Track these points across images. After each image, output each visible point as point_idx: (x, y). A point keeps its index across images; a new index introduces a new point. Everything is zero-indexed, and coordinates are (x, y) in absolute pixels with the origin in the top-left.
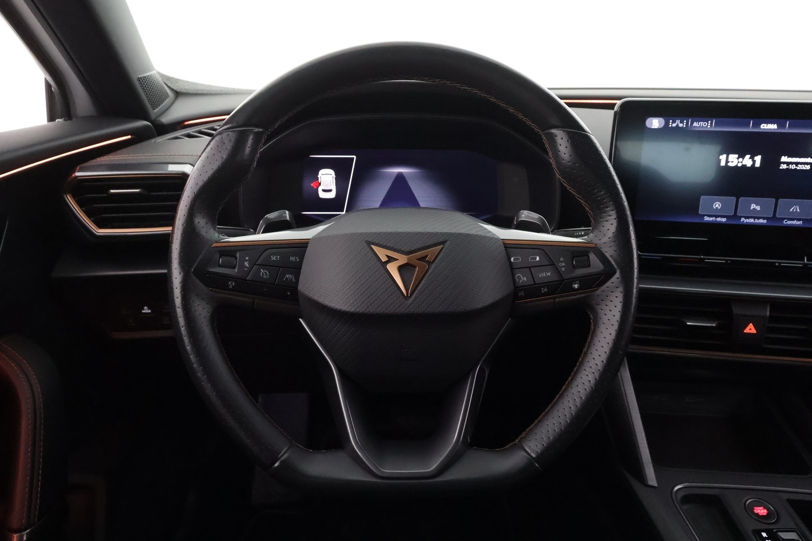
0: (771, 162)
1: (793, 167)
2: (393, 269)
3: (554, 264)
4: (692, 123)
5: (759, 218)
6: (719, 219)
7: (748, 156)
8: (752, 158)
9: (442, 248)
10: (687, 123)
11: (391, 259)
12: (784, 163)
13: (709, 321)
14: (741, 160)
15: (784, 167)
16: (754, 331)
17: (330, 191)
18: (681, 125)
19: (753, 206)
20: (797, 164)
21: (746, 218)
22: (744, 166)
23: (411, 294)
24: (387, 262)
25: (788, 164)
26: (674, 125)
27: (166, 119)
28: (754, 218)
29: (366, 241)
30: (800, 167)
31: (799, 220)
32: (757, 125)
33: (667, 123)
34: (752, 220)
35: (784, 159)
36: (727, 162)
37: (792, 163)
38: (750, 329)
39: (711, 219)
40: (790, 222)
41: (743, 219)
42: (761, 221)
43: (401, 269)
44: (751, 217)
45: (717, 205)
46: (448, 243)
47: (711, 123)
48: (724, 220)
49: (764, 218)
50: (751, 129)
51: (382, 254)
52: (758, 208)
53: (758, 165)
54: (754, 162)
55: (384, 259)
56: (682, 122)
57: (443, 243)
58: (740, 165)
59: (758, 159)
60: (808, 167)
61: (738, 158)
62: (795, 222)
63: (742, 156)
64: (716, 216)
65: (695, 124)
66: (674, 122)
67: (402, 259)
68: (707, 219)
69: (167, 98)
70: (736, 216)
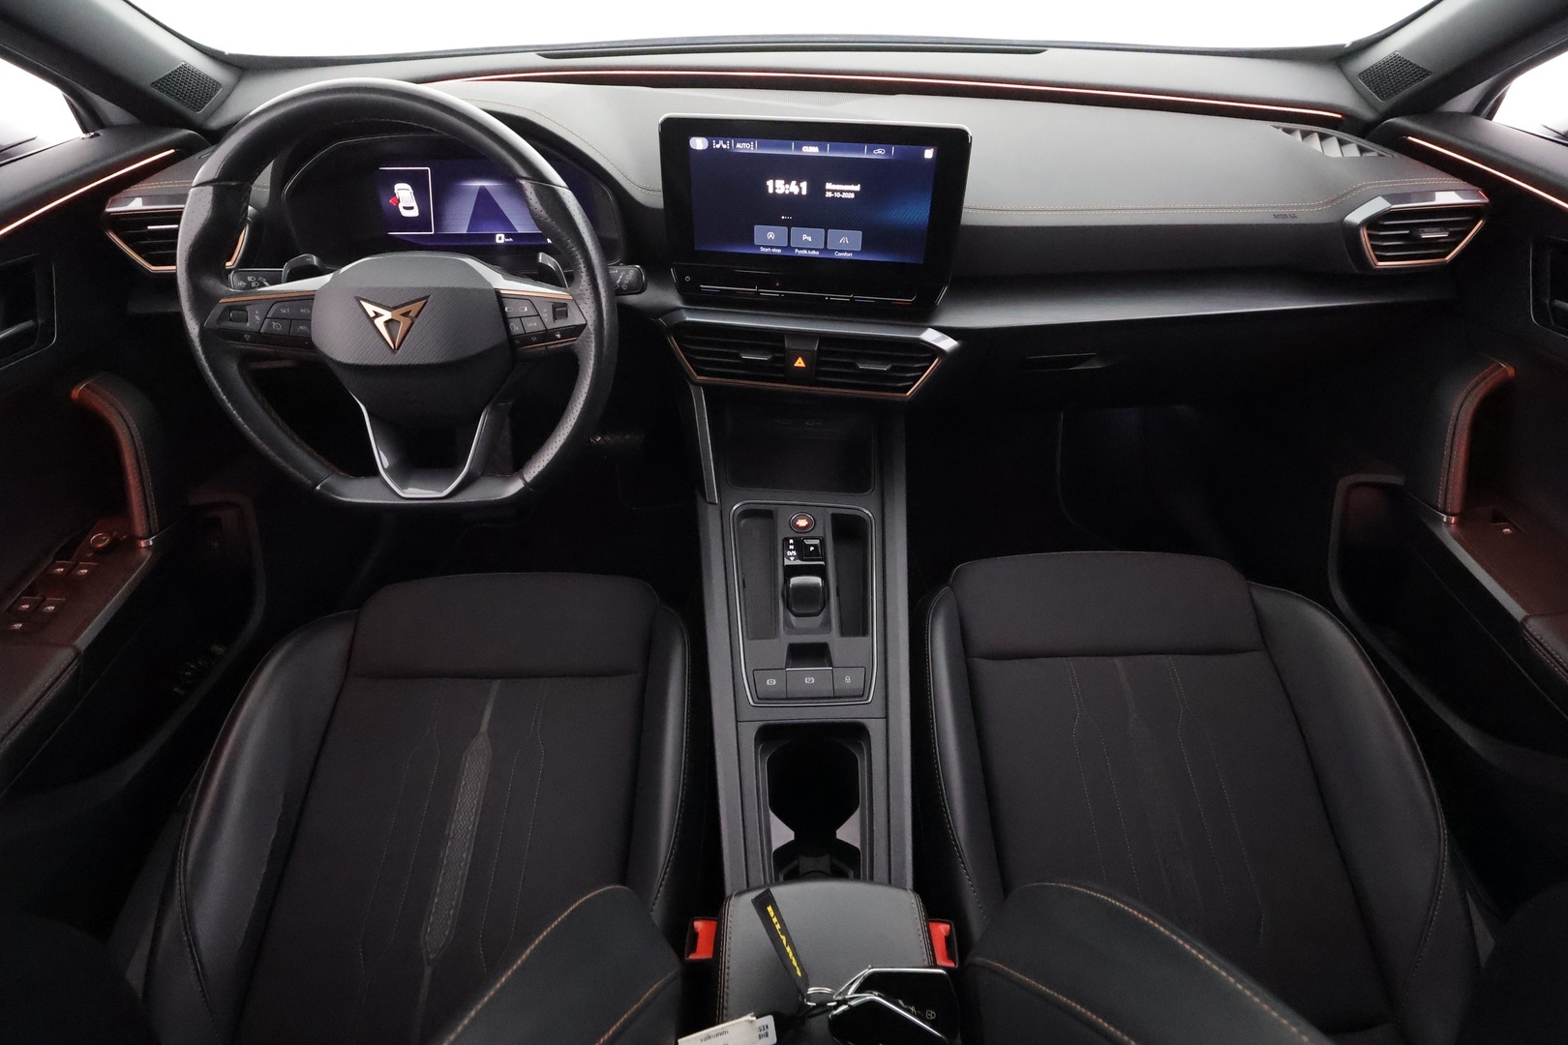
0: (816, 189)
1: (838, 195)
2: (380, 323)
3: (539, 315)
4: (735, 145)
5: (811, 249)
6: (774, 250)
7: (794, 183)
8: (798, 184)
9: (425, 303)
10: (730, 144)
11: (377, 315)
12: (829, 190)
13: (764, 355)
14: (787, 186)
15: (829, 194)
16: (803, 365)
17: (412, 208)
18: (724, 146)
19: (805, 237)
20: (841, 192)
21: (800, 249)
22: (791, 194)
23: (399, 347)
24: (375, 317)
25: (833, 191)
26: (718, 146)
27: (215, 123)
28: (808, 249)
29: (356, 297)
30: (845, 195)
31: (849, 252)
32: (798, 148)
33: (711, 144)
34: (805, 252)
35: (829, 186)
36: (775, 188)
37: (837, 191)
38: (800, 363)
39: (767, 250)
40: (840, 254)
41: (797, 250)
42: (814, 252)
43: (387, 323)
44: (804, 249)
45: (771, 235)
46: (429, 300)
47: (754, 144)
48: (779, 251)
49: (816, 250)
50: (793, 152)
51: (370, 309)
52: (810, 239)
53: (804, 192)
54: (800, 188)
55: (372, 315)
56: (725, 143)
57: (426, 298)
58: (787, 192)
59: (804, 185)
60: (852, 196)
61: (785, 184)
62: (845, 254)
63: (788, 182)
64: (772, 247)
65: (738, 145)
66: (717, 143)
67: (387, 315)
68: (763, 249)
69: (217, 90)
70: (789, 247)
